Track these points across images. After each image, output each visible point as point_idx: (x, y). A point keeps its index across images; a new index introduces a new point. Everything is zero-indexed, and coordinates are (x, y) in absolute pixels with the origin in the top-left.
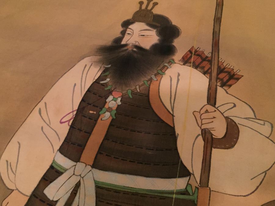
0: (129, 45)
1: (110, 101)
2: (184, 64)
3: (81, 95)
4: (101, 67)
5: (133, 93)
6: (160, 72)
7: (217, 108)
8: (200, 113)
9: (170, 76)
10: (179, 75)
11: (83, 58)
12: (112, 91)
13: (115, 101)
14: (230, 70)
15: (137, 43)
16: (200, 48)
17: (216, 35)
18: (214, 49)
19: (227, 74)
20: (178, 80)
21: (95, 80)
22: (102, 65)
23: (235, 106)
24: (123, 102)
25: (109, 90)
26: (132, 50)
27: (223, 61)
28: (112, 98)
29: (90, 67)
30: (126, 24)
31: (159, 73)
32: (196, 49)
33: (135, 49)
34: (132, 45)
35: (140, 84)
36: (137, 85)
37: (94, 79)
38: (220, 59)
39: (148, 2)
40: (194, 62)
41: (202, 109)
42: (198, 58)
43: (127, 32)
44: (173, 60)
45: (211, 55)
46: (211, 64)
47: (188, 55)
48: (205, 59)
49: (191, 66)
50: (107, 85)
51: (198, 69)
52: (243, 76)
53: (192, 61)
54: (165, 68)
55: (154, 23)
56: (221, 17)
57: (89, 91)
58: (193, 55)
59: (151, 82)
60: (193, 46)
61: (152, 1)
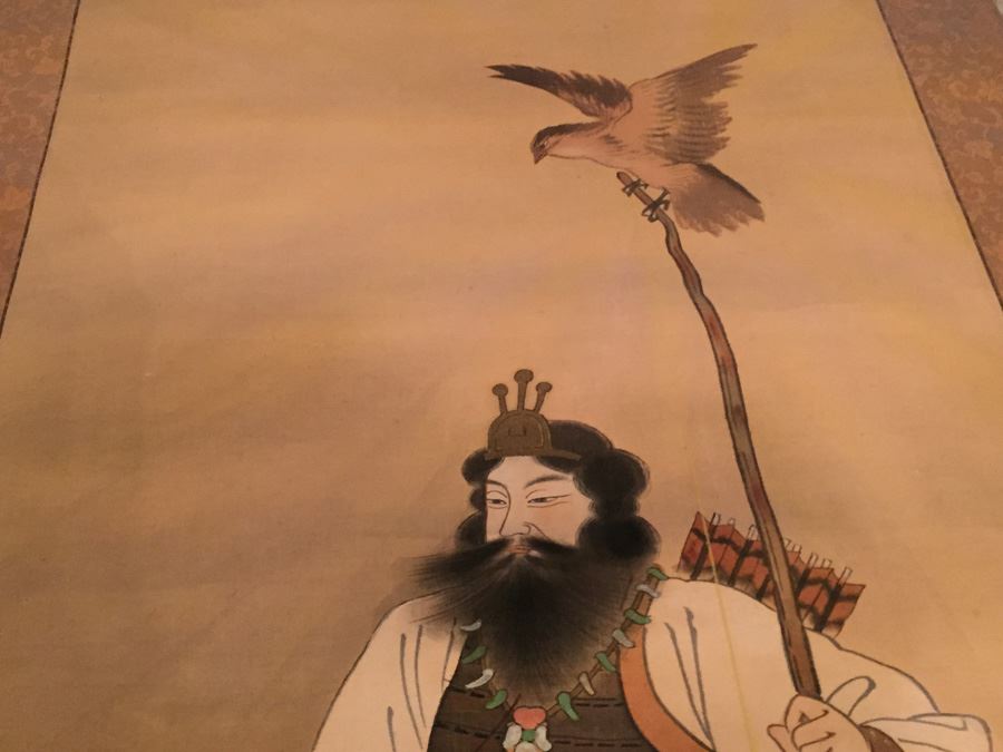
0: (513, 540)
1: (516, 746)
2: (694, 577)
3: (420, 744)
5: (576, 702)
6: (634, 616)
7: (827, 702)
8: (787, 727)
9: (667, 625)
10: (690, 616)
11: (386, 615)
12: (512, 709)
13: (530, 742)
14: (823, 574)
15: (533, 528)
16: (719, 516)
17: (746, 462)
18: (758, 512)
19: (820, 585)
20: (693, 632)
21: (447, 684)
22: (455, 624)
23: (872, 685)
24: (554, 740)
25: (502, 705)
26: (528, 557)
27: (797, 549)
28: (519, 735)
29: (418, 641)
30: (478, 468)
31: (633, 622)
32: (710, 520)
33: (534, 553)
35: (590, 668)
36: (580, 675)
37: (444, 679)
38: (786, 542)
39: (519, 385)
40: (719, 566)
41: (787, 712)
42: (726, 548)
44: (659, 569)
45: (757, 533)
46: (767, 564)
47: (694, 543)
48: (745, 550)
49: (716, 580)
50: (490, 692)
51: (737, 586)
52: (863, 587)
53: (713, 565)
54: (644, 600)
56: (743, 405)
57: (438, 724)
58: (708, 542)
59: (618, 653)
60: (698, 513)
61: (531, 379)
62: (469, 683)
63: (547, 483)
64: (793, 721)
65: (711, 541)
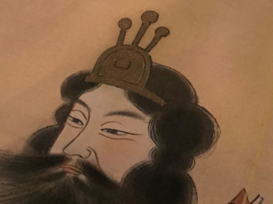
0: (71, 159)
15: (93, 154)
16: (262, 199)
26: (76, 179)
32: (250, 201)
33: (82, 177)
34: (78, 161)
39: (143, 24)
43: (72, 114)
55: (149, 95)
60: (244, 190)
61: (155, 22)
63: (125, 118)
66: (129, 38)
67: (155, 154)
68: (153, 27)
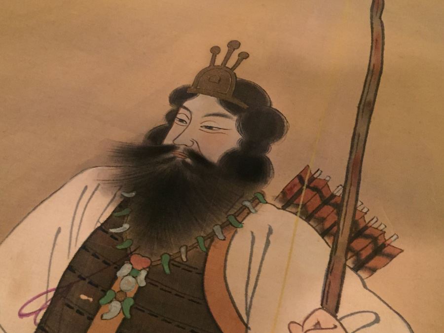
0: (179, 148)
1: (124, 276)
2: (284, 208)
3: (68, 256)
4: (115, 195)
5: (172, 262)
6: (232, 219)
7: (339, 321)
8: (303, 327)
9: (252, 233)
10: (270, 231)
11: (82, 171)
12: (131, 253)
13: (133, 277)
14: (376, 234)
15: (195, 143)
16: (322, 172)
17: (358, 143)
18: (350, 176)
19: (370, 240)
20: (268, 243)
21: (99, 225)
22: (119, 189)
23: (377, 320)
24: (149, 281)
25: (126, 249)
26: (184, 162)
27: (365, 211)
28: (129, 271)
29: (93, 193)
30: (180, 96)
31: (231, 224)
32: (313, 173)
33: (188, 160)
34: (185, 149)
35: (190, 244)
36: (182, 246)
37: (98, 221)
38: (359, 203)
39: (229, 50)
40: (304, 205)
41: (307, 318)
42: (316, 194)
43: (179, 116)
44: (263, 195)
45: (341, 191)
46: (339, 214)
47: (295, 185)
48: (328, 200)
49: (299, 214)
50: (123, 239)
51: (311, 222)
52: (402, 251)
53: (301, 203)
54: (245, 212)
55: (236, 101)
56: (375, 100)
57: (84, 247)
58: (305, 187)
59: (212, 241)
60: (308, 166)
61: (238, 48)
62: (112, 228)
63: (218, 118)
64: (309, 324)
65: (308, 187)
66: (219, 61)
67: (241, 143)
68: (237, 52)
